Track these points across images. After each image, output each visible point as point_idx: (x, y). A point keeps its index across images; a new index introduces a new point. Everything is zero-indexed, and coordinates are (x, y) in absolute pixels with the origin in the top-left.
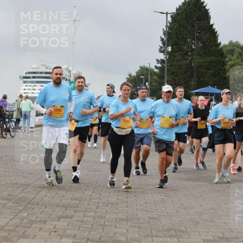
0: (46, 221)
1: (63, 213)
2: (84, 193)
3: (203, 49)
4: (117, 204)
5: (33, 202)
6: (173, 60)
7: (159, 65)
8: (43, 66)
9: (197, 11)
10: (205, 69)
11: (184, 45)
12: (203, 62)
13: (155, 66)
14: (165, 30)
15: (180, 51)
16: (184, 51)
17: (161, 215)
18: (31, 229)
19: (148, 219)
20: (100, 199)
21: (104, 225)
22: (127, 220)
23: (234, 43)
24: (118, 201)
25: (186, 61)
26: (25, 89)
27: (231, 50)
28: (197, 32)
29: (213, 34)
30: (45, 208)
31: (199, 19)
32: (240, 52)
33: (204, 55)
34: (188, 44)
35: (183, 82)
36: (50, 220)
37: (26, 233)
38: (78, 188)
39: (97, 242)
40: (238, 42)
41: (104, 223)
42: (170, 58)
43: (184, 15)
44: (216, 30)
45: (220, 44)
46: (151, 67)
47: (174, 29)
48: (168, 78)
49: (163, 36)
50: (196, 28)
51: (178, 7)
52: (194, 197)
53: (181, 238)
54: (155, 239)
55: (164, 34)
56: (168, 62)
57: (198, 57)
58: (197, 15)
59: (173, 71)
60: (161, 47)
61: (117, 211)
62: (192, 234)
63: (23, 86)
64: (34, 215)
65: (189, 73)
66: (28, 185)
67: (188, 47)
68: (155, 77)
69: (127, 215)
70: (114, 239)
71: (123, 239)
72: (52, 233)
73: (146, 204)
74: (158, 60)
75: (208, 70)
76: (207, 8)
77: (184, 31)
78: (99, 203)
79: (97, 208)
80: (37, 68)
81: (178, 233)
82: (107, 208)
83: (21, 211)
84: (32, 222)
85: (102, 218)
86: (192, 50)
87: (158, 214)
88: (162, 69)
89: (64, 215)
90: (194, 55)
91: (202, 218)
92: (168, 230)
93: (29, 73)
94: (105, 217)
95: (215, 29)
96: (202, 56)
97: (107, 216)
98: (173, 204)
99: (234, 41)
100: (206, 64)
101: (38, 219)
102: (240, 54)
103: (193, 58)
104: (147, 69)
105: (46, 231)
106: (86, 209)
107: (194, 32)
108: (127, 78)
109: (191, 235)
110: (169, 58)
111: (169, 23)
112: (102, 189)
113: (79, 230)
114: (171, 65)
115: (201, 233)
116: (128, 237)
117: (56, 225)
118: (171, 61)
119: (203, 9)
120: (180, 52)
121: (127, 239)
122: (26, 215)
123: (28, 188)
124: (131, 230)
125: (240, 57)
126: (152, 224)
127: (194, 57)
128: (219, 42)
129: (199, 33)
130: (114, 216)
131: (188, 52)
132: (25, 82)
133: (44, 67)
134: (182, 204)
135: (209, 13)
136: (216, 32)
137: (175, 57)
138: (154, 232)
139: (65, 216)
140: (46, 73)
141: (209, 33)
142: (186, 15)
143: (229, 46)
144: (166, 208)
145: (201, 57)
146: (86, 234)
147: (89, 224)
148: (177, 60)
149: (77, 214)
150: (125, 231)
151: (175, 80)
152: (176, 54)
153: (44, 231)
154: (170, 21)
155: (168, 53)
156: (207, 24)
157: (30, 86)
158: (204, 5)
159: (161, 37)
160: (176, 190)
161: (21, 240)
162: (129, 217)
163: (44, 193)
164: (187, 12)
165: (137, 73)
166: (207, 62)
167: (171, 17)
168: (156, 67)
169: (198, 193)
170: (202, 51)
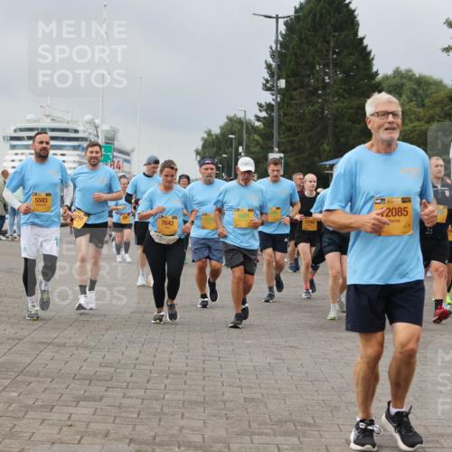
0: (53, 407)
1: (85, 391)
2: (123, 354)
3: (345, 84)
4: (186, 374)
5: (28, 372)
6: (288, 105)
7: (264, 114)
8: (48, 116)
9: (335, 12)
10: (349, 120)
11: (309, 76)
12: (346, 108)
13: (256, 116)
14: (274, 48)
15: (303, 88)
16: (311, 88)
17: (268, 394)
18: (25, 421)
19: (242, 401)
20: (153, 364)
21: (162, 413)
22: (203, 403)
23: (404, 72)
24: (186, 369)
25: (312, 105)
26: (13, 161)
27: (397, 85)
28: (334, 52)
29: (364, 56)
30: (51, 382)
31: (338, 28)
32: (414, 89)
33: (346, 96)
34: (316, 75)
35: (308, 146)
36: (60, 404)
37: (17, 429)
38: (113, 343)
39: (147, 444)
40: (410, 71)
41: (162, 410)
42: (284, 102)
43: (309, 22)
44: (369, 49)
45: (377, 73)
46: (247, 118)
47: (291, 46)
48: (280, 138)
49: (270, 61)
50: (332, 44)
51: (298, 6)
52: (328, 359)
53: (305, 437)
54: (257, 439)
55: (273, 56)
56: (279, 109)
57: (336, 99)
58: (333, 21)
59: (288, 124)
60: (267, 81)
61: (186, 387)
62: (325, 429)
63: (11, 155)
64: (30, 394)
65: (318, 128)
66: (20, 339)
67: (317, 80)
68: (256, 137)
69: (203, 393)
70: (180, 439)
71: (197, 439)
72: (64, 429)
73: (239, 373)
74: (260, 105)
75: (354, 122)
76: (352, 6)
77: (309, 50)
78: (151, 372)
79: (148, 382)
80: (35, 121)
81: (299, 428)
82: (167, 382)
83: (6, 387)
84: (28, 408)
85: (157, 399)
86: (325, 86)
87: (262, 391)
88: (268, 122)
89: (86, 394)
90: (328, 94)
91: (343, 398)
92: (281, 422)
93: (21, 130)
94: (164, 398)
95: (367, 46)
96: (344, 97)
97: (167, 396)
98: (290, 374)
99: (403, 68)
100: (351, 111)
101: (39, 403)
102: (415, 93)
103: (325, 100)
104: (240, 122)
105: (53, 425)
106: (128, 384)
107: (328, 51)
108: (203, 138)
109: (324, 431)
110: (282, 100)
111: (282, 35)
112: (156, 345)
113: (114, 423)
114: (285, 115)
115: (342, 427)
116: (206, 436)
117: (71, 414)
118: (285, 105)
119: (345, 10)
120: (302, 90)
121: (204, 438)
122: (15, 394)
123: (19, 345)
124: (211, 422)
125: (414, 99)
126: (250, 410)
127: (327, 98)
128: (374, 70)
129: (338, 54)
130: (180, 396)
131: (317, 90)
132: (13, 147)
133: (49, 120)
134: (307, 373)
135: (355, 17)
136: (370, 53)
137: (292, 99)
138: (254, 425)
139: (88, 397)
140: (53, 130)
141: (357, 54)
142: (314, 21)
143: (394, 77)
144: (276, 380)
145: (342, 99)
146: (127, 430)
147: (132, 412)
148: (296, 104)
149: (110, 393)
150: (200, 424)
151: (292, 142)
152: (295, 93)
153: (49, 425)
154: (284, 32)
155: (280, 91)
156: (352, 37)
157: (22, 154)
158: (347, 2)
159: (266, 61)
160: (295, 347)
161: (7, 441)
162: (207, 398)
163: (50, 354)
164: (315, 16)
165: (222, 128)
166: (352, 108)
167: (286, 24)
168: (258, 118)
169: (337, 352)
170: (343, 87)
